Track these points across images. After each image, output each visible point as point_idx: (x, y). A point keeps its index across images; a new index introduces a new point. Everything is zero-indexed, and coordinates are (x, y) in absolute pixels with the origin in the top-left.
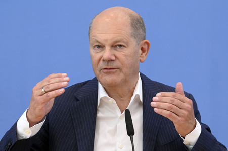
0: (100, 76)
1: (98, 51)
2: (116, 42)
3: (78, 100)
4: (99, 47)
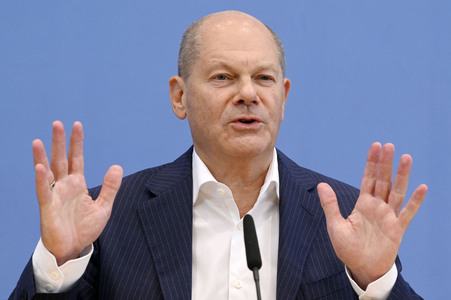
1: (222, 84)
2: (263, 69)
3: (152, 195)
4: (221, 77)
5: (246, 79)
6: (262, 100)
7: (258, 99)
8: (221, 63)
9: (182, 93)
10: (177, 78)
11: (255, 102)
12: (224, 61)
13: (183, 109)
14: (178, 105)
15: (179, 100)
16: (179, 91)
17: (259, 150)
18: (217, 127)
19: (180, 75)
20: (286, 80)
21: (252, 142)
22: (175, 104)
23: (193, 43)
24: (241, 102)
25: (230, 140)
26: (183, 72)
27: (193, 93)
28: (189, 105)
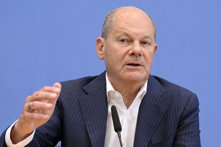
0: (122, 71)
1: (124, 45)
4: (123, 41)
5: (137, 42)
6: (143, 54)
7: (142, 54)
8: (124, 32)
9: (102, 46)
10: (101, 38)
11: (140, 55)
12: (126, 31)
13: (102, 54)
14: (100, 52)
15: (101, 50)
16: (101, 45)
17: (140, 80)
18: (119, 67)
19: (102, 37)
20: (156, 45)
21: (136, 75)
22: (99, 51)
23: (111, 22)
24: (133, 54)
25: (125, 74)
26: (104, 35)
27: (108, 47)
28: (106, 53)
